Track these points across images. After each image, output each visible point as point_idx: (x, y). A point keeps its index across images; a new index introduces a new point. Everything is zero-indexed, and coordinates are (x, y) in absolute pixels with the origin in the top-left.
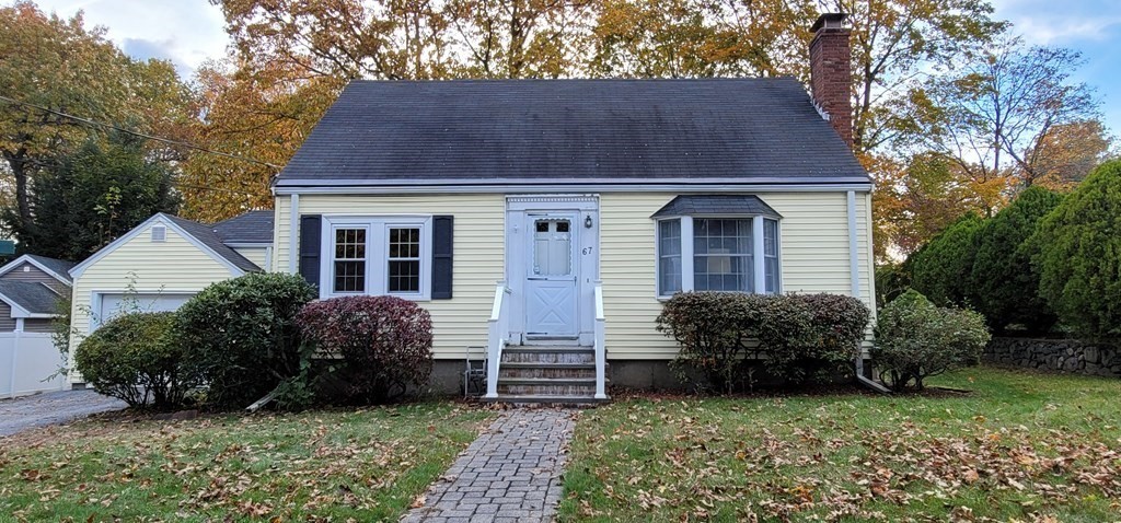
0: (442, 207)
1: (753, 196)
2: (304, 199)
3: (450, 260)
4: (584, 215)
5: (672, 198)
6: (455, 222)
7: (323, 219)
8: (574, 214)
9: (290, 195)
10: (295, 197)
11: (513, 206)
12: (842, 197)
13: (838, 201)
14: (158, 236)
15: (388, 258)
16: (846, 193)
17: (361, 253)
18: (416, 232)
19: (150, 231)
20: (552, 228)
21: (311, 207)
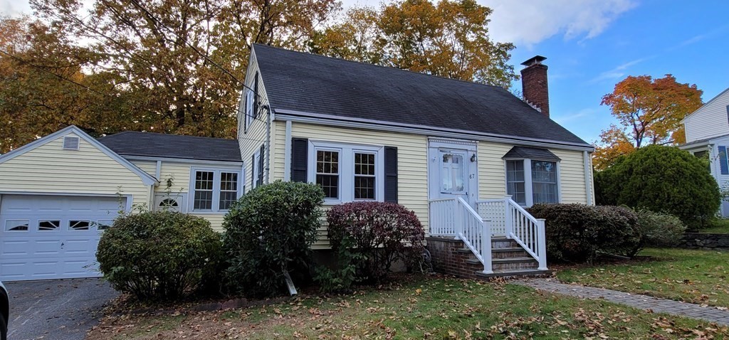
0: (391, 141)
1: (545, 149)
2: (295, 125)
3: (396, 178)
4: (471, 154)
5: (511, 147)
6: (399, 152)
7: (309, 142)
8: (465, 152)
9: (285, 122)
10: (289, 123)
11: (432, 144)
12: (581, 154)
13: (579, 156)
14: (71, 145)
15: (354, 175)
16: (583, 152)
17: (335, 170)
18: (372, 156)
19: (62, 140)
20: (450, 160)
21: (301, 132)
